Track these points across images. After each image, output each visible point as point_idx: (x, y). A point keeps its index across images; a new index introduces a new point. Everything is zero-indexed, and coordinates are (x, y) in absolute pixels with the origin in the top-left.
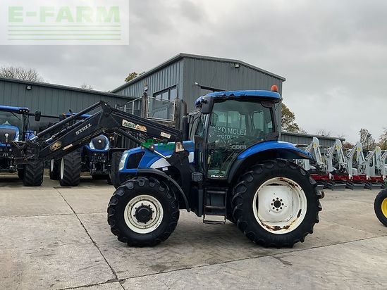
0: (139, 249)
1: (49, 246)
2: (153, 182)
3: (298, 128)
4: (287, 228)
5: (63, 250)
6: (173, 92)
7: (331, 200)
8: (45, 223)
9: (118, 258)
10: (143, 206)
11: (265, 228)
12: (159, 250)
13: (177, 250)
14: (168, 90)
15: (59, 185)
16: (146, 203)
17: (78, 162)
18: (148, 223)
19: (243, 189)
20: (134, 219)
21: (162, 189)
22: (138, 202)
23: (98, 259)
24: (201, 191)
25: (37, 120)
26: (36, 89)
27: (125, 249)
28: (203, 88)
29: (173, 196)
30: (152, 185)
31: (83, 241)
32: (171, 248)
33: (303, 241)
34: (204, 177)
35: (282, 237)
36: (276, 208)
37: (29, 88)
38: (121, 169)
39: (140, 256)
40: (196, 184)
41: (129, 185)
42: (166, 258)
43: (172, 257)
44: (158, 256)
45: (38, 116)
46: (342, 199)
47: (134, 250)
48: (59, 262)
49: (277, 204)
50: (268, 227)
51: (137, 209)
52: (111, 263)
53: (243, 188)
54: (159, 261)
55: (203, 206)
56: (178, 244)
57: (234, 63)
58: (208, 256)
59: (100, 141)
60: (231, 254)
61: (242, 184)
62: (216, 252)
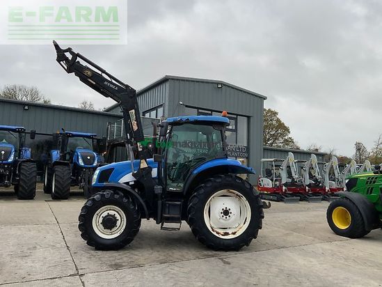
0: (105, 252)
1: (29, 249)
2: (118, 194)
3: (293, 142)
4: (234, 233)
5: (39, 253)
6: (160, 110)
7: (302, 211)
8: (30, 231)
9: (84, 259)
10: (109, 215)
11: (215, 233)
12: (121, 253)
13: (136, 253)
14: (156, 108)
15: (51, 199)
16: (112, 213)
17: (68, 177)
18: (113, 230)
19: (195, 200)
20: (101, 226)
21: (125, 200)
22: (104, 212)
23: (67, 259)
24: (160, 202)
25: (33, 137)
26: (32, 109)
27: (92, 252)
28: (187, 106)
29: (135, 207)
30: (117, 196)
31: (58, 245)
32: (133, 252)
33: (248, 245)
34: (164, 189)
35: (229, 241)
36: (225, 217)
37: (26, 108)
38: (93, 183)
39: (103, 257)
40: (156, 196)
41: (97, 197)
42: (125, 259)
43: (130, 258)
44: (119, 257)
45: (33, 134)
46: (314, 210)
47: (100, 253)
48: (33, 262)
49: (226, 212)
50: (218, 233)
51: (104, 218)
52: (77, 262)
53: (196, 198)
54: (118, 261)
55: (162, 215)
56: (140, 248)
57: (217, 83)
58: (161, 258)
59: (89, 158)
60: (183, 256)
61: (195, 196)
62: (171, 254)
